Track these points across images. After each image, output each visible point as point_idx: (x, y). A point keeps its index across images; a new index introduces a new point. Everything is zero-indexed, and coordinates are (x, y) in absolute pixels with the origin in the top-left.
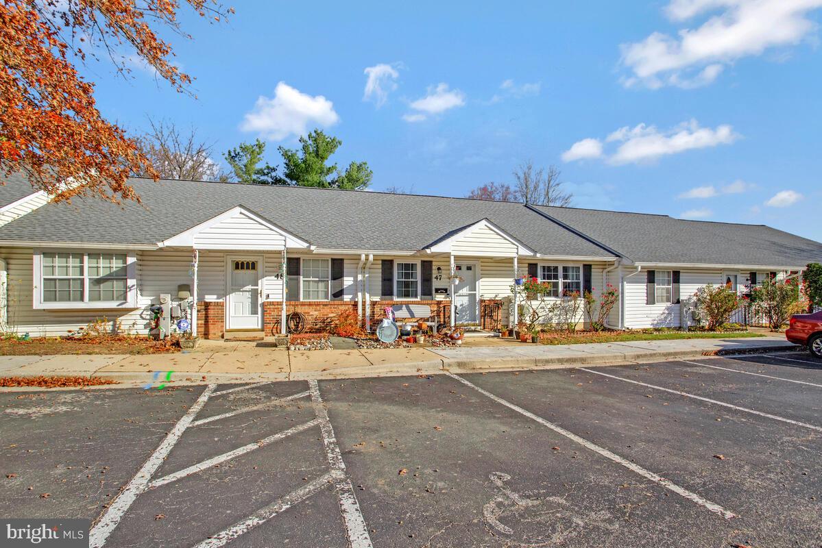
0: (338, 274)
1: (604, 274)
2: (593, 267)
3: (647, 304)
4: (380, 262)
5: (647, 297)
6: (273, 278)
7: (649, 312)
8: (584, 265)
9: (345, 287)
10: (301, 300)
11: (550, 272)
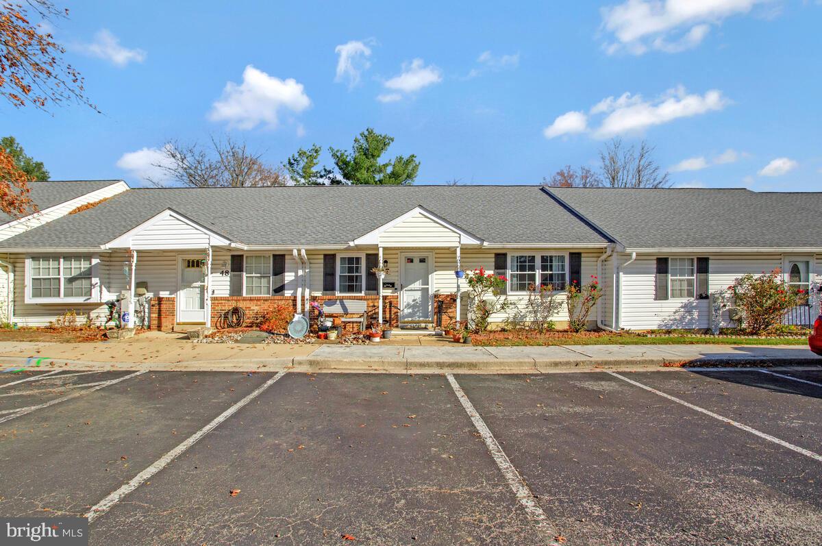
0: (279, 270)
1: (599, 263)
2: (583, 255)
3: (655, 299)
4: (322, 257)
5: (656, 290)
6: (219, 274)
7: (660, 309)
8: (571, 254)
9: (286, 282)
10: (244, 295)
11: (525, 263)
